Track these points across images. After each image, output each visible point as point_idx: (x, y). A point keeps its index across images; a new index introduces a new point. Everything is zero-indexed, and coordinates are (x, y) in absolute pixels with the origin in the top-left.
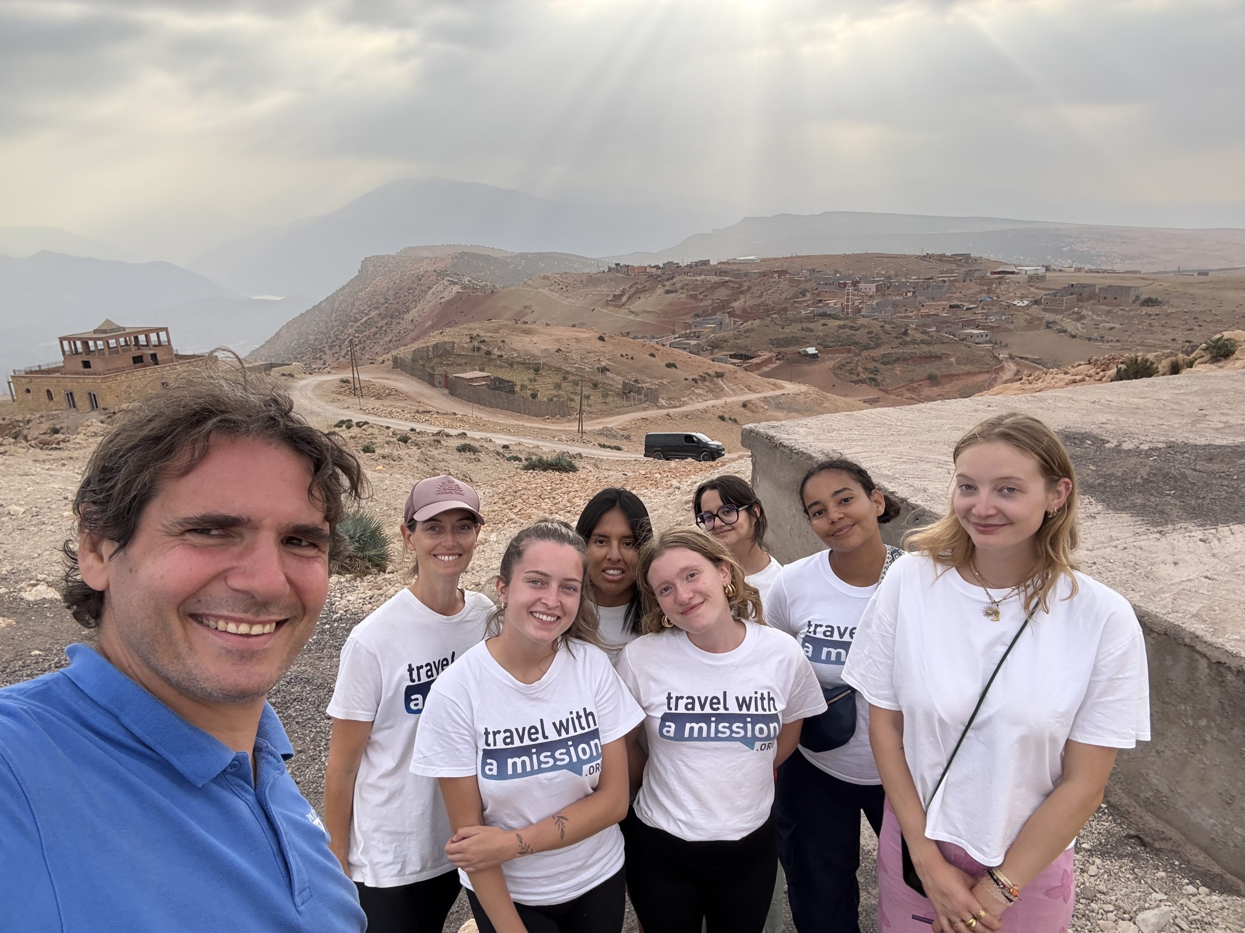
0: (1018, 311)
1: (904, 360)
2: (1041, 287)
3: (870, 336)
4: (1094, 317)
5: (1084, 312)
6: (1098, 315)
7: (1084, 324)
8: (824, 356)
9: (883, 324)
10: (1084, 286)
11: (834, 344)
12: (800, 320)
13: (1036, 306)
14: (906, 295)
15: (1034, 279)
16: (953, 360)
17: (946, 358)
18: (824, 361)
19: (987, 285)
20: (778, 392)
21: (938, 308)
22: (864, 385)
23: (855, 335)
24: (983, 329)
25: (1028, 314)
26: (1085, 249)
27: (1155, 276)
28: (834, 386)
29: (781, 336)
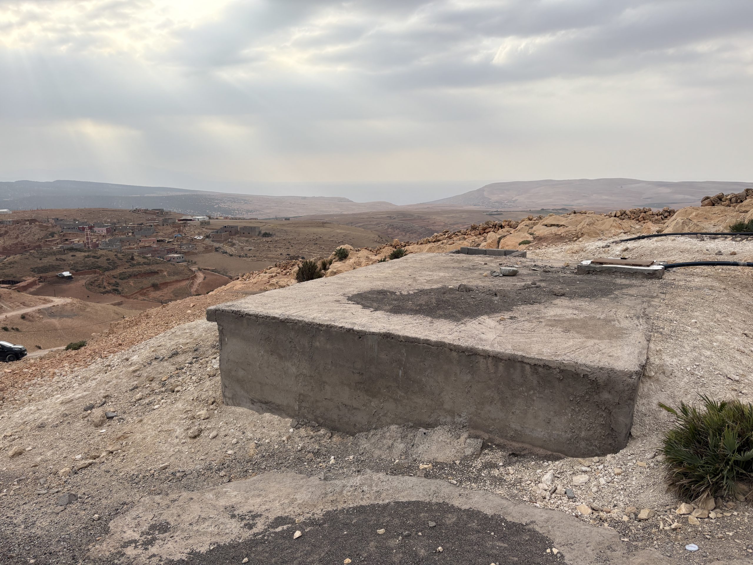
0: (198, 242)
1: (134, 276)
2: (208, 228)
3: (108, 262)
4: (240, 244)
5: (234, 241)
6: (242, 243)
7: (235, 248)
8: (76, 277)
9: (116, 253)
10: (232, 227)
11: (83, 268)
12: (54, 253)
13: (208, 239)
14: (128, 234)
15: (203, 224)
16: (165, 273)
17: (161, 272)
18: (77, 280)
19: (177, 227)
20: (49, 305)
21: (150, 242)
22: (110, 294)
23: (97, 262)
24: (180, 254)
25: (204, 244)
26: (227, 206)
27: (266, 221)
28: (88, 297)
29: (41, 265)
